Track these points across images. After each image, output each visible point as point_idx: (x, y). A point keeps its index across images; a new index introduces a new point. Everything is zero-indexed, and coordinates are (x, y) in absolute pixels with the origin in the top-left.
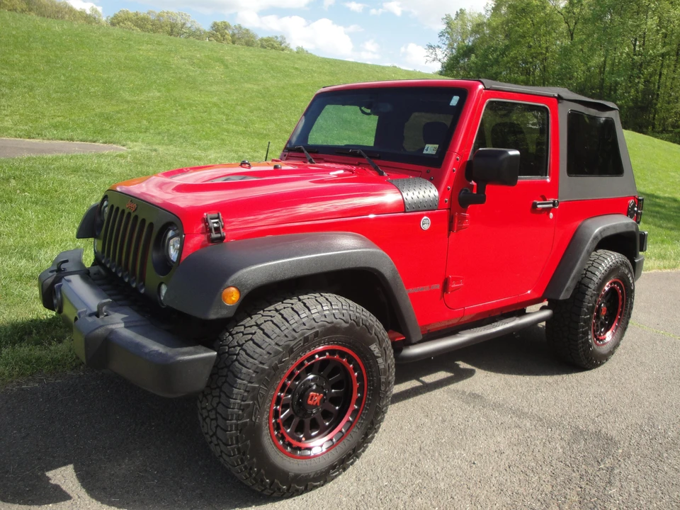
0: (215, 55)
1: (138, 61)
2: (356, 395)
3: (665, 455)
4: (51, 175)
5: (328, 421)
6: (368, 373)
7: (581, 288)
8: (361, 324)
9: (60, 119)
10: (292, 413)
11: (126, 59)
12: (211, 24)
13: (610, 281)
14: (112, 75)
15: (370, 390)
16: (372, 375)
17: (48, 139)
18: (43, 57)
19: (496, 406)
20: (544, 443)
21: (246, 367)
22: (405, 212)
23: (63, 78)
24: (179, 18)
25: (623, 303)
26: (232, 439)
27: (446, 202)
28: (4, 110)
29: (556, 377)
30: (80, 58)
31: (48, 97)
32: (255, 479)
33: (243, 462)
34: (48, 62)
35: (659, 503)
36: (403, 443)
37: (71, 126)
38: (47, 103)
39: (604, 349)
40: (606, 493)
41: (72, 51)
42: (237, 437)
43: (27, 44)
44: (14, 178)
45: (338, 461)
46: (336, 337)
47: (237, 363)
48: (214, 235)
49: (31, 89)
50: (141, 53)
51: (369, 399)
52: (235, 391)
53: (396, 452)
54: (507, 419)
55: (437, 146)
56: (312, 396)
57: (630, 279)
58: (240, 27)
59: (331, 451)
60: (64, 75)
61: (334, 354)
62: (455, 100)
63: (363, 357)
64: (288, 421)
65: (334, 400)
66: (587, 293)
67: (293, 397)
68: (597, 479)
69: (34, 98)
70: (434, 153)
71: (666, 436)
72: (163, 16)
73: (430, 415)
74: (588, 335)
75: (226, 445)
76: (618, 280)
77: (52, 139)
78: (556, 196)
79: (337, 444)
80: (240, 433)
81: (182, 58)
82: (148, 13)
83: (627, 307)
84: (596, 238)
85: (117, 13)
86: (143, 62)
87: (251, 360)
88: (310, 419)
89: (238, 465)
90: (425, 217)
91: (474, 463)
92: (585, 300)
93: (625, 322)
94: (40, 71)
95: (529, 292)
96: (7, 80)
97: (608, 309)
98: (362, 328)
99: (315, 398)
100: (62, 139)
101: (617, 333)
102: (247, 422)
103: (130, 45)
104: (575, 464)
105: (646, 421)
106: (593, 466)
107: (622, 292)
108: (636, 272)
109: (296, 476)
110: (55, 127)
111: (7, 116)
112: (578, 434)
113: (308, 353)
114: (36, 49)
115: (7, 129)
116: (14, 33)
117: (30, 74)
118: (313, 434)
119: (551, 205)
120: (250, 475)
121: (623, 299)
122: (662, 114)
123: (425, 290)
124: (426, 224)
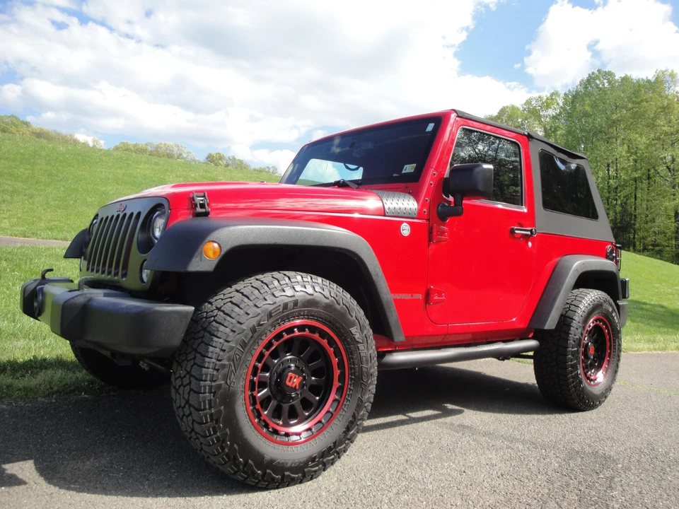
0: (209, 175)
1: (135, 177)
2: (336, 384)
3: (668, 469)
4: (43, 260)
5: (308, 412)
6: (349, 359)
7: (565, 321)
8: (342, 304)
9: (56, 223)
10: (270, 394)
11: (124, 174)
12: (206, 155)
13: (595, 317)
14: (109, 188)
15: (352, 379)
16: (353, 362)
17: (43, 238)
18: (46, 171)
19: (486, 434)
20: (538, 460)
21: (223, 325)
22: (385, 216)
23: (62, 188)
24: (175, 149)
25: (611, 344)
26: (204, 402)
27: (425, 212)
28: (3, 213)
29: (548, 416)
30: (80, 173)
31: (47, 204)
32: (227, 455)
33: (215, 432)
34: (50, 175)
35: (664, 502)
36: (388, 457)
37: (66, 229)
38: (44, 210)
39: (596, 390)
40: (607, 494)
41: (73, 167)
42: (210, 401)
43: (32, 161)
44: (6, 260)
45: (318, 454)
46: (316, 312)
47: (214, 323)
48: (199, 210)
49: (31, 197)
50: (139, 171)
51: (350, 389)
52: (211, 349)
53: (380, 463)
54: (499, 443)
55: (415, 165)
56: (291, 377)
57: (615, 318)
58: (234, 159)
59: (311, 441)
60: (64, 186)
61: (314, 333)
62: (430, 127)
63: (344, 340)
64: (265, 402)
65: (314, 389)
66: (572, 324)
67: (271, 375)
68: (597, 485)
69: (33, 204)
70: (412, 171)
71: (668, 456)
72: (161, 148)
73: (416, 438)
74: (577, 369)
75: (198, 410)
76: (603, 318)
77: (46, 239)
78: (533, 225)
79: (316, 435)
80: (214, 396)
81: (177, 176)
82: (146, 144)
83: (615, 349)
84: (576, 270)
85: (118, 144)
86: (140, 179)
87: (229, 318)
88: (289, 404)
89: (210, 435)
90: (405, 224)
91: (464, 472)
92: (571, 332)
93: (615, 364)
94: (41, 182)
95: (514, 319)
96: (10, 189)
97: (596, 350)
98: (342, 308)
99: (294, 381)
100: (56, 239)
101: (608, 375)
102: (221, 384)
103: (128, 164)
104: (573, 474)
105: (645, 445)
106: (591, 476)
107: (609, 331)
108: (621, 311)
109: (272, 461)
110: (51, 229)
111: (5, 218)
112: (573, 454)
113: (288, 325)
114: (40, 164)
115: (3, 229)
116: (22, 151)
117: (31, 184)
118: (292, 422)
119: (529, 233)
120: (223, 449)
121: (610, 341)
122: (641, 234)
123: (407, 298)
124: (406, 230)
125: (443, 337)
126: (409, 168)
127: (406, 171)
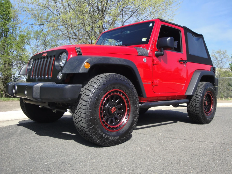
55: (146, 38)
62: (151, 25)
70: (146, 40)
99: (113, 110)
125: (157, 98)
126: (144, 39)
127: (143, 41)
